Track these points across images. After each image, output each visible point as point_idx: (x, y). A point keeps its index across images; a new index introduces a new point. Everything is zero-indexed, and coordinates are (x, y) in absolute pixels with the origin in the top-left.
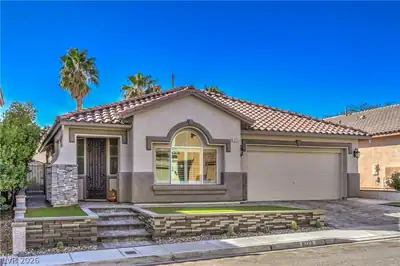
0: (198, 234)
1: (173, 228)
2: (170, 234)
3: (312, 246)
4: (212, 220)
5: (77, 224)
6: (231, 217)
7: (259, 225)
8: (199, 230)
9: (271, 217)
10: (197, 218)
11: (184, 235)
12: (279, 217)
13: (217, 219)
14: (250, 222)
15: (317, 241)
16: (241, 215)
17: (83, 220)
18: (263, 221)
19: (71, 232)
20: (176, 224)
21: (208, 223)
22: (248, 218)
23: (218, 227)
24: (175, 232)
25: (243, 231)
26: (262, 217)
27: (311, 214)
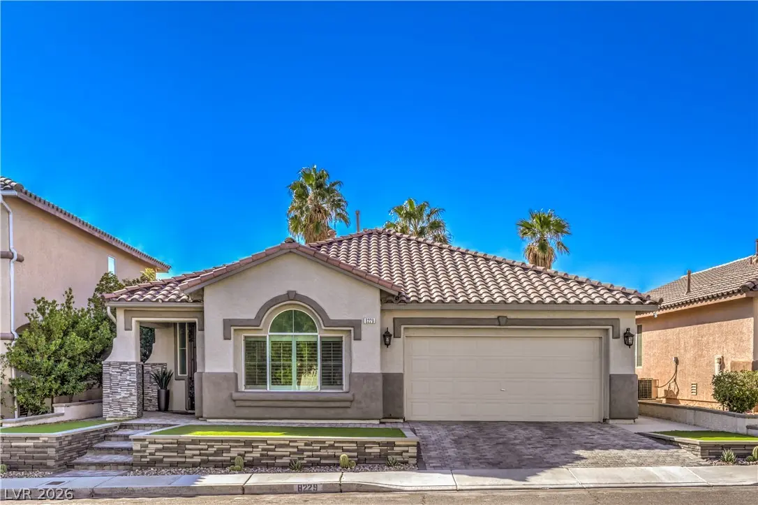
0: (194, 465)
1: (159, 455)
2: (153, 463)
3: (316, 492)
4: (217, 446)
5: (30, 443)
6: (248, 443)
7: (295, 457)
8: (198, 459)
9: (317, 447)
10: (194, 442)
11: (172, 465)
12: (332, 446)
13: (225, 446)
14: (280, 451)
15: (325, 485)
16: (264, 441)
17: (38, 438)
18: (301, 451)
19: (23, 454)
20: (163, 449)
21: (211, 450)
22: (276, 446)
23: (226, 456)
24: (161, 461)
25: (267, 466)
26: (301, 445)
27: (393, 445)
